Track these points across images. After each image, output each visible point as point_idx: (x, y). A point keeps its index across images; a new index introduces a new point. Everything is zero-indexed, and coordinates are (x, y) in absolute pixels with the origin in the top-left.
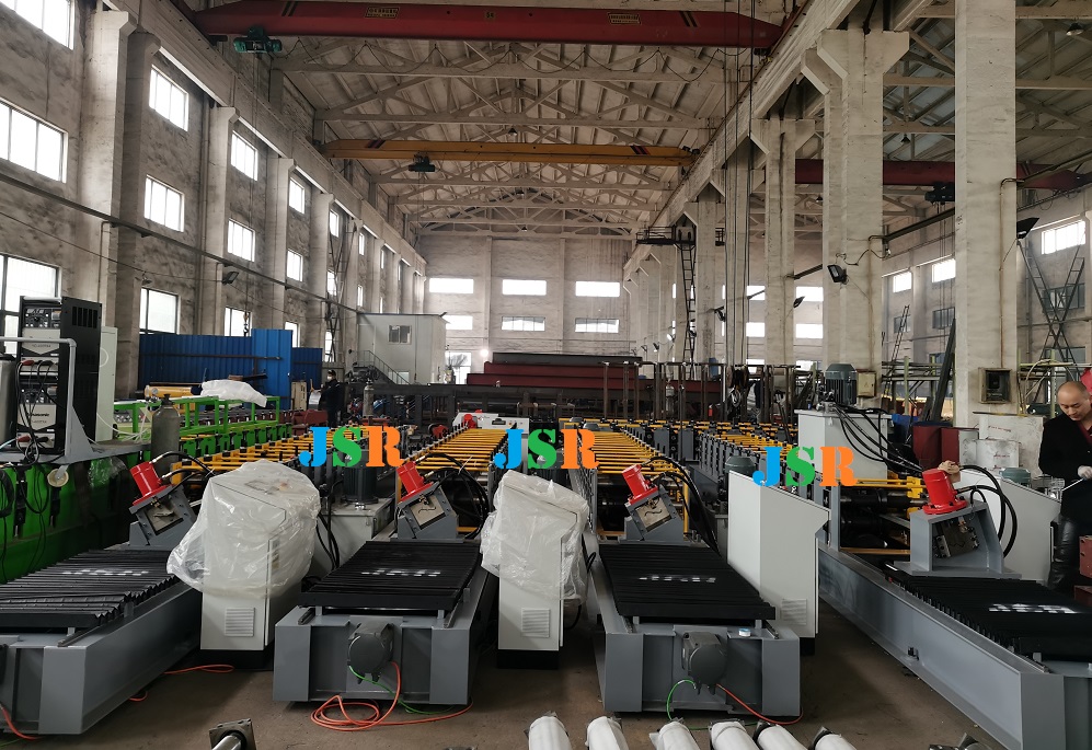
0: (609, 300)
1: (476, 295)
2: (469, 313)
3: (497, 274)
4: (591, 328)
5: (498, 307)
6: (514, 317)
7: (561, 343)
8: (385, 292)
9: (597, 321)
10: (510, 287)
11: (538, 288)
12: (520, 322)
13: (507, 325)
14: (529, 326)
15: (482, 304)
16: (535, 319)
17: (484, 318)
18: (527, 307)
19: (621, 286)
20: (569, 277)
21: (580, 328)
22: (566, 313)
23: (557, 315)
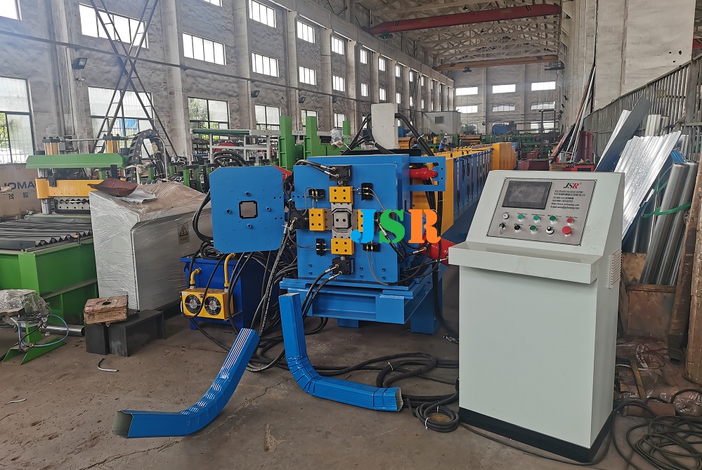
0: (549, 91)
1: (479, 95)
2: (476, 105)
3: (490, 83)
5: (490, 101)
6: (499, 105)
7: (523, 116)
8: (433, 100)
9: (543, 103)
10: (497, 89)
11: (511, 88)
12: (502, 107)
13: (495, 109)
14: (507, 108)
15: (483, 99)
16: (509, 104)
17: (483, 106)
18: (506, 99)
19: (556, 83)
20: (528, 81)
21: (533, 107)
22: (525, 100)
23: (521, 102)
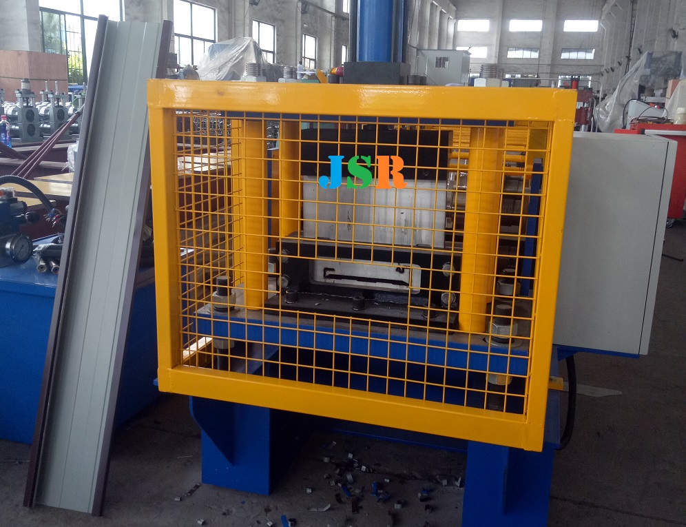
0: (589, 35)
1: (490, 33)
2: (484, 45)
3: (505, 16)
4: (573, 55)
5: (505, 41)
6: (517, 48)
7: (549, 68)
9: (578, 50)
10: (515, 26)
11: (535, 26)
12: (521, 51)
13: (511, 54)
14: (527, 54)
15: (495, 40)
16: (531, 49)
17: (495, 49)
18: (526, 41)
19: (599, 23)
20: (559, 17)
21: (565, 56)
22: (554, 44)
23: (547, 46)
